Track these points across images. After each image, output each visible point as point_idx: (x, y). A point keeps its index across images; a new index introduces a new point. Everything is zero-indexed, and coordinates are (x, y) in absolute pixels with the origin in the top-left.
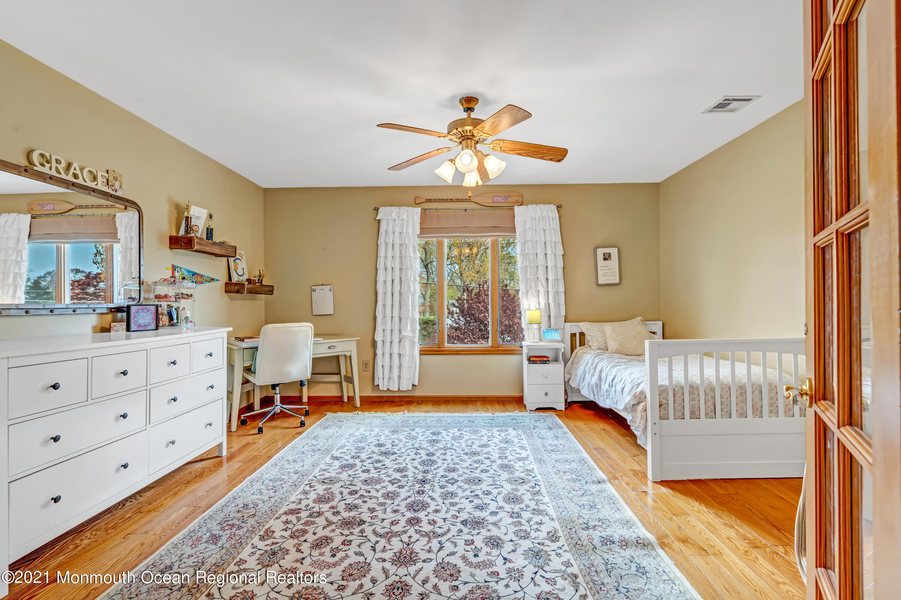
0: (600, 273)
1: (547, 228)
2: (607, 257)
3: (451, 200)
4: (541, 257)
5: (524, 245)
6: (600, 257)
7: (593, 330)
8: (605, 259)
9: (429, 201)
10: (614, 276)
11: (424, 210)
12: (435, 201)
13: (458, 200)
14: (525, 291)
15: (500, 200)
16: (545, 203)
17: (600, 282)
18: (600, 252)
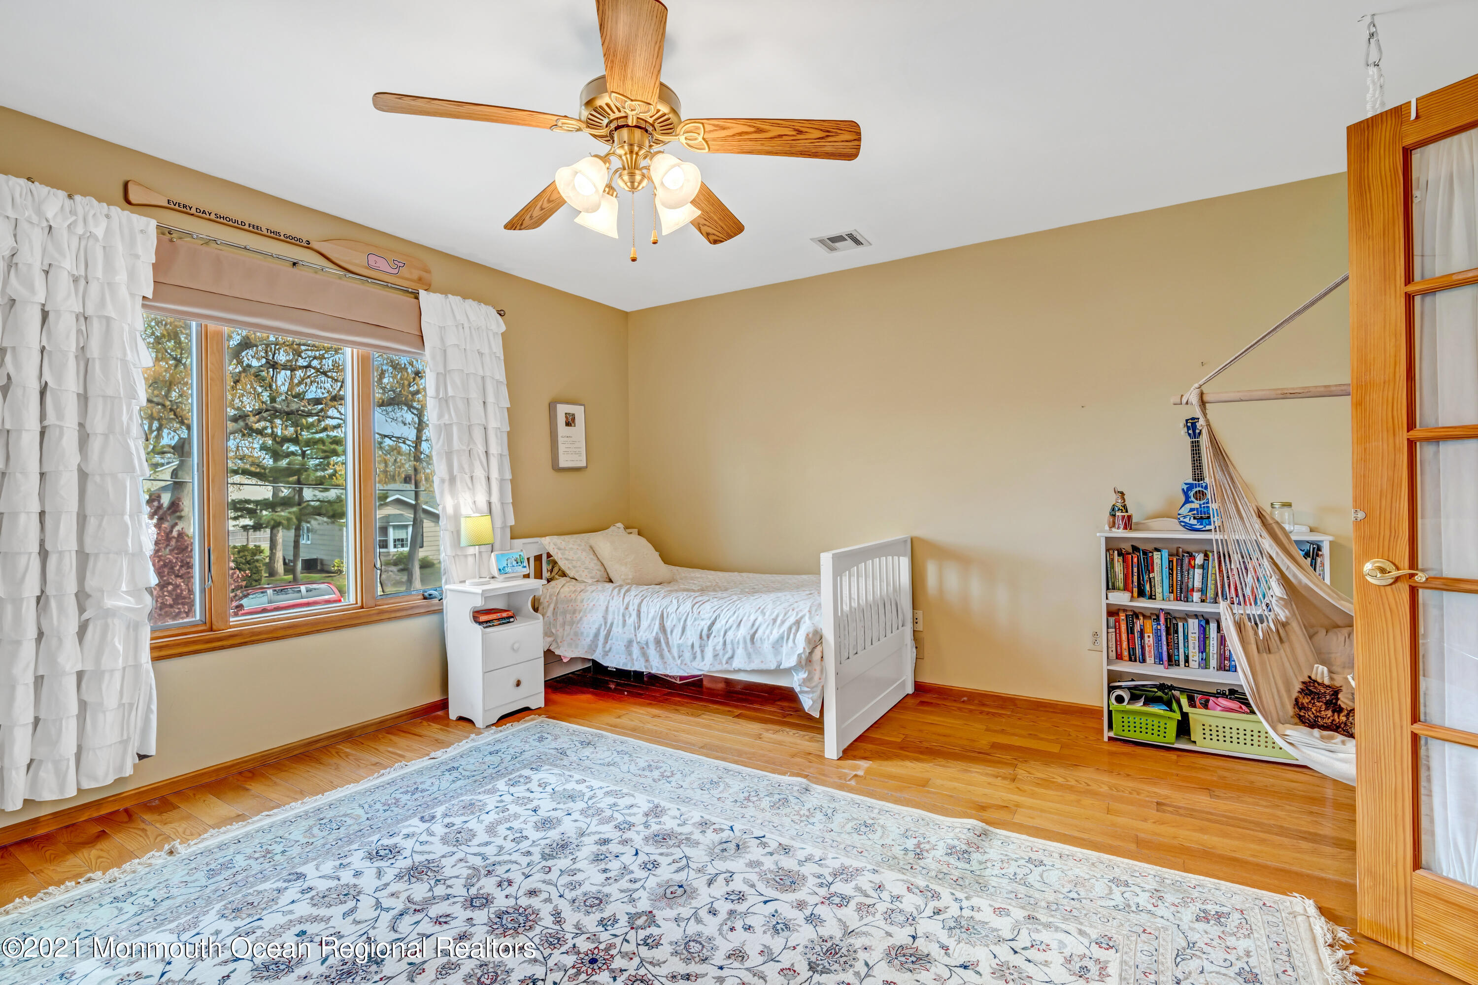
0: (562, 448)
1: (486, 351)
2: (570, 422)
3: (255, 230)
4: (477, 406)
5: (442, 378)
6: (561, 420)
7: (572, 549)
8: (568, 424)
9: (183, 209)
10: (580, 454)
11: (164, 231)
12: (201, 214)
13: (274, 235)
14: (447, 477)
15: (383, 265)
16: (480, 299)
17: (563, 464)
18: (562, 410)
